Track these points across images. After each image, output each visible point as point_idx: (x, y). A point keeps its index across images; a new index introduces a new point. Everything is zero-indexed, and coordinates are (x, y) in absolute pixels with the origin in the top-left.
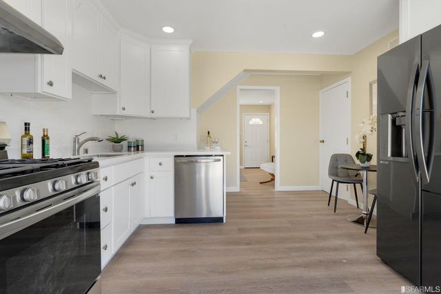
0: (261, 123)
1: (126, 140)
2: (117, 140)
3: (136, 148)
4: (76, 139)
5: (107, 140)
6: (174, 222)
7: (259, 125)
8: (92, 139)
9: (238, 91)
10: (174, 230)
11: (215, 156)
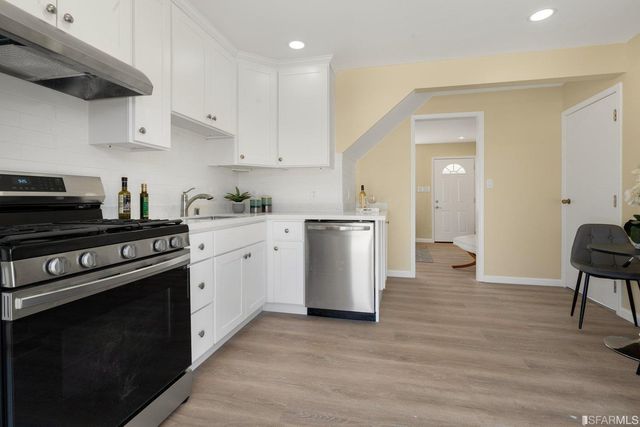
0: (462, 171)
1: (248, 197)
2: (239, 198)
3: (261, 209)
4: (184, 197)
5: (226, 197)
6: (306, 313)
7: (458, 175)
8: (201, 197)
9: (413, 123)
10: (304, 323)
11: (364, 221)
